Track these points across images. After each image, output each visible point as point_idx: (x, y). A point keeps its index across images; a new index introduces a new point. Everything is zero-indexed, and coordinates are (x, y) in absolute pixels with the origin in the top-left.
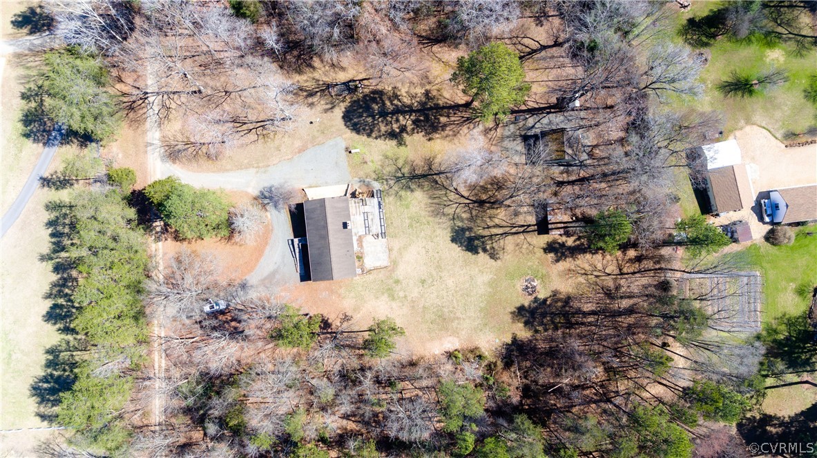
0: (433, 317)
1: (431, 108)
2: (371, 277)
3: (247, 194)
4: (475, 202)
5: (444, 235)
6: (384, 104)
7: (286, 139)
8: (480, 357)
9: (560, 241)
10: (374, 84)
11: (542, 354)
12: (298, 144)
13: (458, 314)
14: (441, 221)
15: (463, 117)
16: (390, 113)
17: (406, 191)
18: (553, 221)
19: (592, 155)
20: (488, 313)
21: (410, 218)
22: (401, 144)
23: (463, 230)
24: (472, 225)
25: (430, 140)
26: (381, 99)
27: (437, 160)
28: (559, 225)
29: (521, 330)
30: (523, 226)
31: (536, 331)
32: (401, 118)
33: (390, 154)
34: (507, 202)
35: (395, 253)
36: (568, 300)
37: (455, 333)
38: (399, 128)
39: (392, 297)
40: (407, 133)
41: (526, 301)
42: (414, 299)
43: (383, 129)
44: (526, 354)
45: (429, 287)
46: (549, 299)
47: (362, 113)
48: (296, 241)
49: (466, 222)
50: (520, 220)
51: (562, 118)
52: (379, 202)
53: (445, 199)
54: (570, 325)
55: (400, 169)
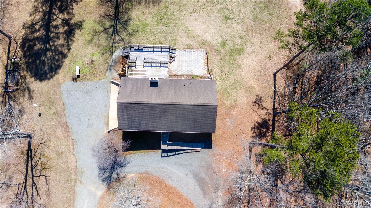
0: (265, 12)
2: (216, 71)
6: (37, 38)
10: (15, 46)
12: (59, 132)
16: (47, 33)
17: (129, 25)
21: (158, 24)
22: (81, 26)
26: (31, 41)
32: (54, 23)
33: (88, 38)
35: (192, 43)
38: (64, 26)
39: (240, 51)
40: (71, 19)
42: (245, 30)
43: (61, 41)
45: (233, 13)
47: (40, 61)
52: (136, 50)
55: (106, 29)
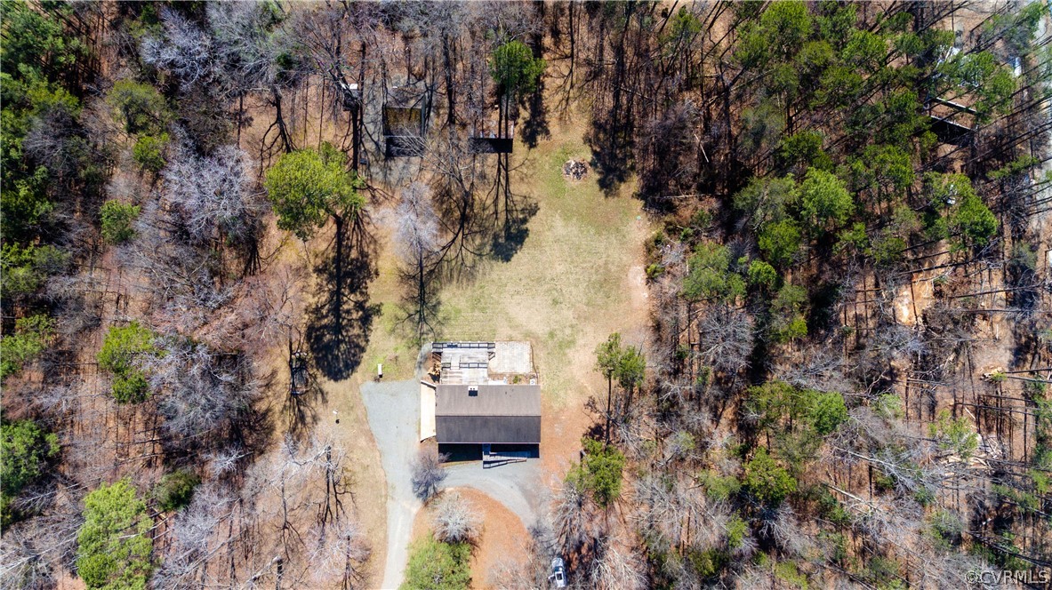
0: (601, 294)
1: (338, 267)
2: (542, 367)
3: (418, 515)
4: (462, 227)
5: (499, 270)
6: (325, 327)
7: (354, 456)
8: (658, 241)
9: (523, 127)
10: (298, 337)
11: (661, 164)
12: (362, 442)
13: (601, 262)
14: (481, 271)
15: (354, 229)
16: (338, 320)
17: (438, 311)
18: (496, 132)
19: (421, 75)
20: (604, 226)
21: (473, 310)
22: (379, 311)
23: (496, 246)
24: (491, 233)
25: (377, 274)
26: (318, 329)
27: (404, 268)
28: (503, 125)
29: (629, 187)
30: (499, 170)
31: (633, 168)
32: (345, 307)
33: (389, 326)
34: (467, 186)
35: (514, 334)
36: (597, 125)
37: (624, 269)
38: (358, 311)
39: (571, 343)
40: (365, 301)
41: (593, 176)
42: (576, 316)
43: (356, 331)
44: (660, 184)
45: (563, 295)
46: (595, 148)
47: (333, 355)
48: (486, 458)
49: (486, 239)
50: (491, 172)
51: (369, 107)
52: (449, 346)
53: (454, 263)
54: (629, 125)
55: (410, 315)
